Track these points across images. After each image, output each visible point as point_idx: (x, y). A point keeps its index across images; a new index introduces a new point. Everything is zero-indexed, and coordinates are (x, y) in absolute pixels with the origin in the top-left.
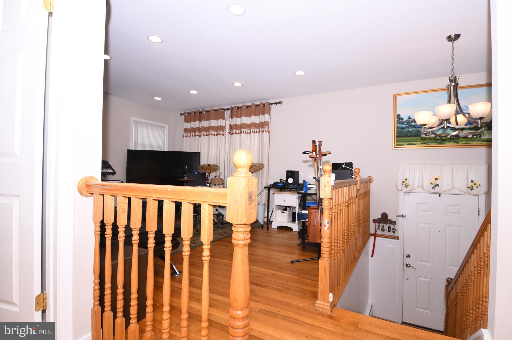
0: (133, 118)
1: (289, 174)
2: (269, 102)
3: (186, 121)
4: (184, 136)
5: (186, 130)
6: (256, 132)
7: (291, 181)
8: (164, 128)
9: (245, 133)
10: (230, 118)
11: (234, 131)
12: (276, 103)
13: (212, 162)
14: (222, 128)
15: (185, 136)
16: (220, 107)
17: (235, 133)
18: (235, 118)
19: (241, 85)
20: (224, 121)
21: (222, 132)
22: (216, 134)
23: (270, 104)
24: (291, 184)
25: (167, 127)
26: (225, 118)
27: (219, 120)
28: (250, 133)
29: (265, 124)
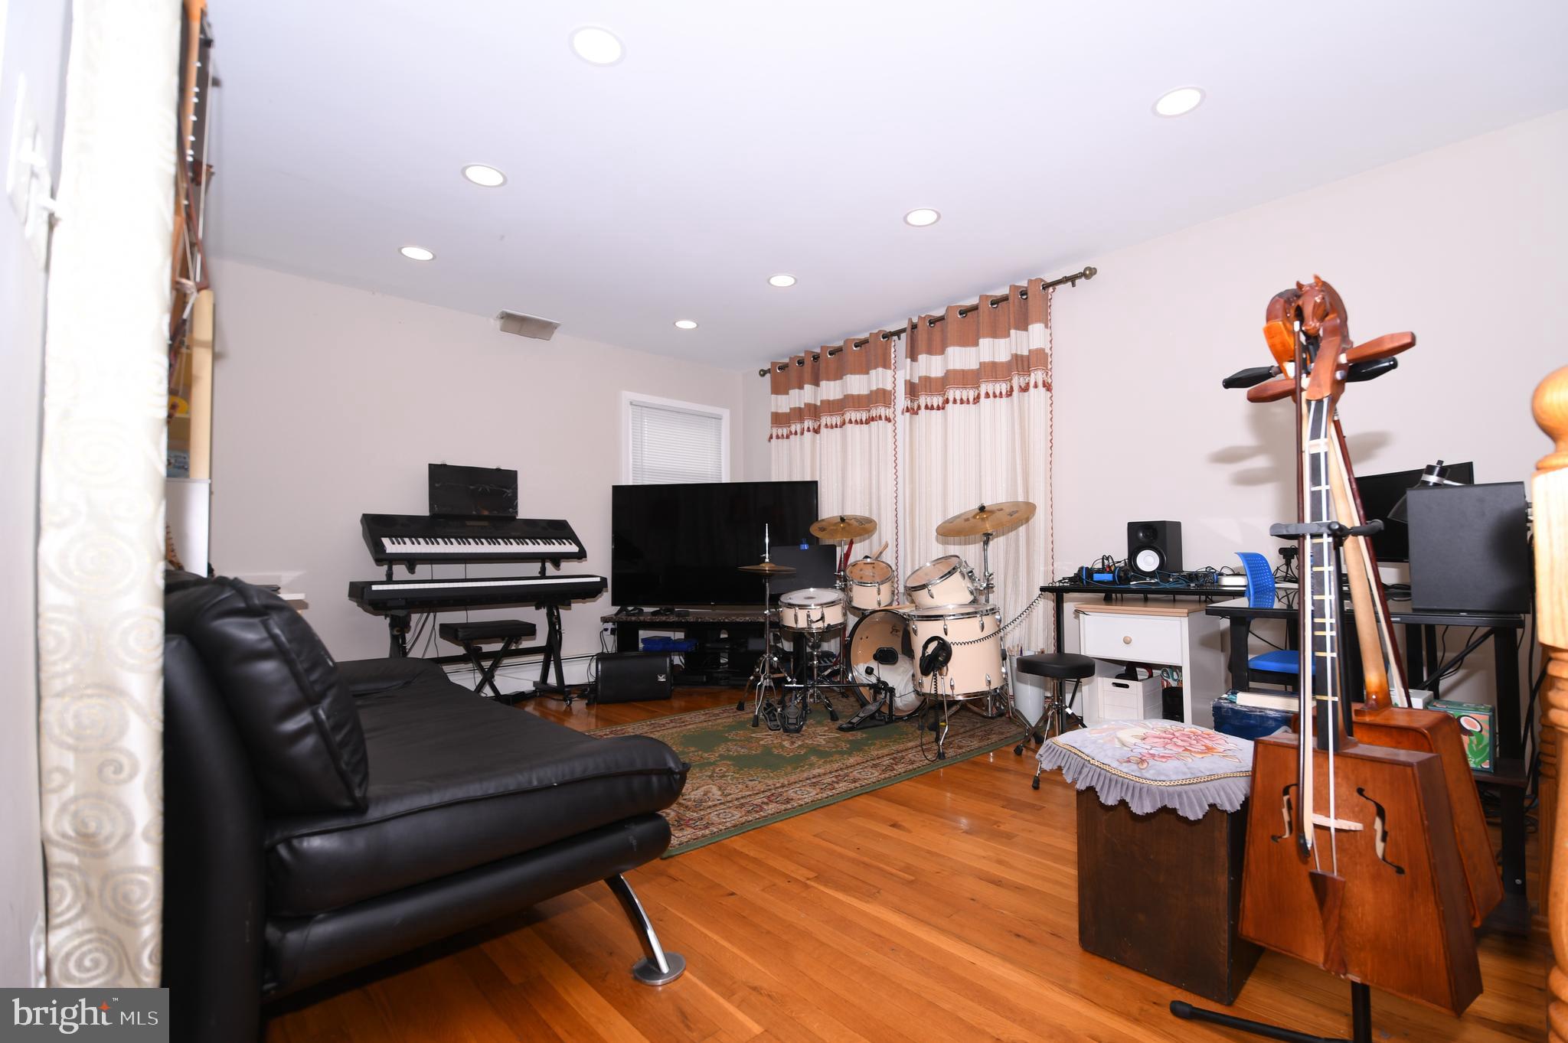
0: (627, 396)
1: (1141, 535)
2: (1042, 280)
3: (779, 389)
4: (771, 437)
5: (778, 419)
6: (998, 393)
7: (1148, 561)
8: (719, 418)
9: (958, 401)
10: (906, 358)
11: (923, 400)
12: (1072, 279)
13: (855, 509)
14: (883, 397)
15: (774, 436)
16: (876, 331)
17: (927, 407)
18: (922, 358)
19: (934, 217)
20: (890, 373)
21: (882, 411)
22: (864, 420)
23: (1046, 286)
24: (1151, 575)
25: (726, 414)
26: (893, 361)
27: (873, 372)
28: (977, 399)
29: (1033, 360)
